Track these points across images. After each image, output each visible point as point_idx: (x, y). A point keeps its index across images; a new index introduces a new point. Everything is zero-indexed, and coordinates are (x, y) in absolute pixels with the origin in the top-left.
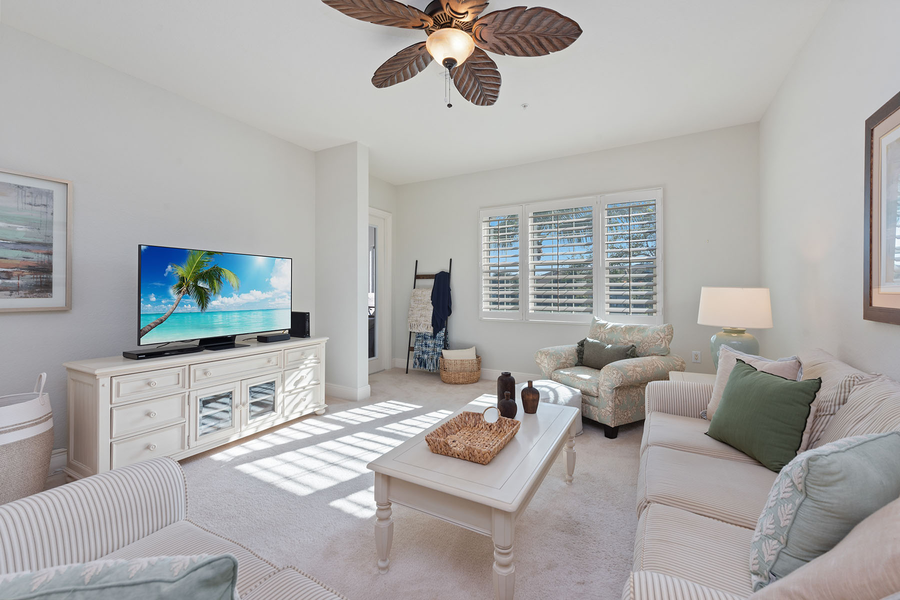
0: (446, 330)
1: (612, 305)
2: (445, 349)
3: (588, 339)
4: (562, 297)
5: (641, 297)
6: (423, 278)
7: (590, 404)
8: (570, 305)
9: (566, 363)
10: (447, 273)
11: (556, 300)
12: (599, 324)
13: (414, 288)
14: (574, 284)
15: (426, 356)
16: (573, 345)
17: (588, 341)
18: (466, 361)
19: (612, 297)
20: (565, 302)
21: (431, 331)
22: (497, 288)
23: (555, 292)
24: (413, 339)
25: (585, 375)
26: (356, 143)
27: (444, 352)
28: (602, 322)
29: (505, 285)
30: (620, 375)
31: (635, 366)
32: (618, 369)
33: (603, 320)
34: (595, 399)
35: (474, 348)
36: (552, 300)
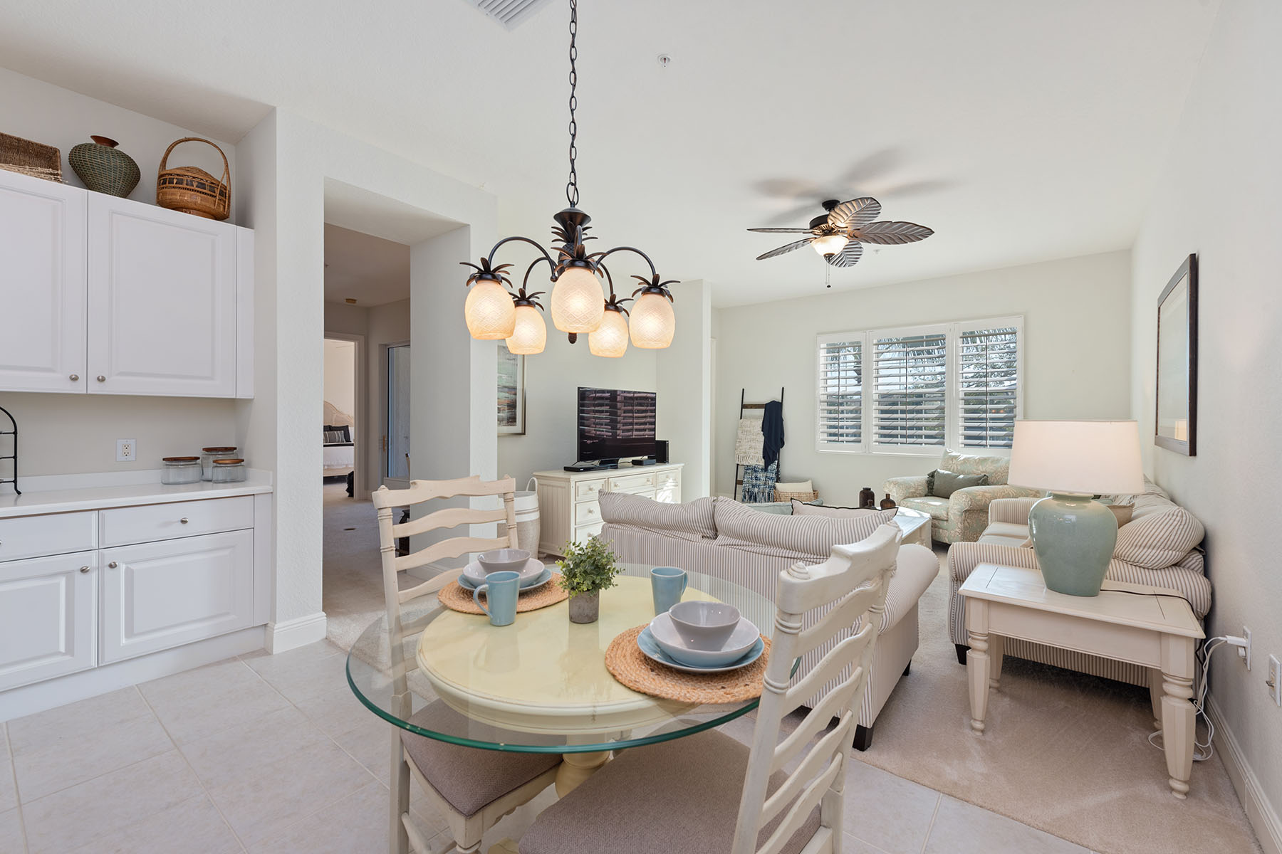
0: (778, 463)
1: (967, 437)
2: (777, 482)
3: (939, 470)
4: (911, 428)
5: (1000, 429)
6: (751, 408)
7: (940, 528)
8: (920, 437)
9: (915, 493)
10: (778, 402)
11: (903, 432)
12: (950, 456)
13: (741, 418)
14: (924, 415)
15: (756, 490)
16: (922, 477)
17: (938, 472)
18: (803, 493)
19: (967, 428)
20: (912, 435)
21: (762, 463)
22: (837, 419)
23: (903, 423)
24: (741, 471)
25: (936, 503)
26: (701, 281)
27: (777, 484)
28: (954, 454)
29: (845, 415)
30: (968, 499)
31: (985, 492)
32: (968, 493)
33: (956, 452)
34: (945, 522)
35: (810, 482)
36: (899, 432)
